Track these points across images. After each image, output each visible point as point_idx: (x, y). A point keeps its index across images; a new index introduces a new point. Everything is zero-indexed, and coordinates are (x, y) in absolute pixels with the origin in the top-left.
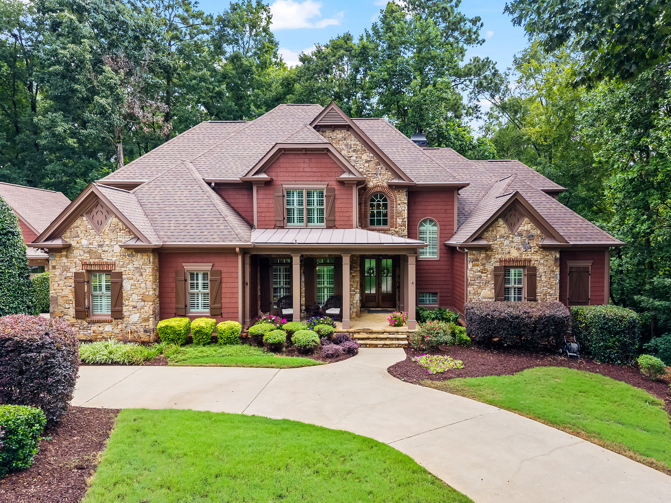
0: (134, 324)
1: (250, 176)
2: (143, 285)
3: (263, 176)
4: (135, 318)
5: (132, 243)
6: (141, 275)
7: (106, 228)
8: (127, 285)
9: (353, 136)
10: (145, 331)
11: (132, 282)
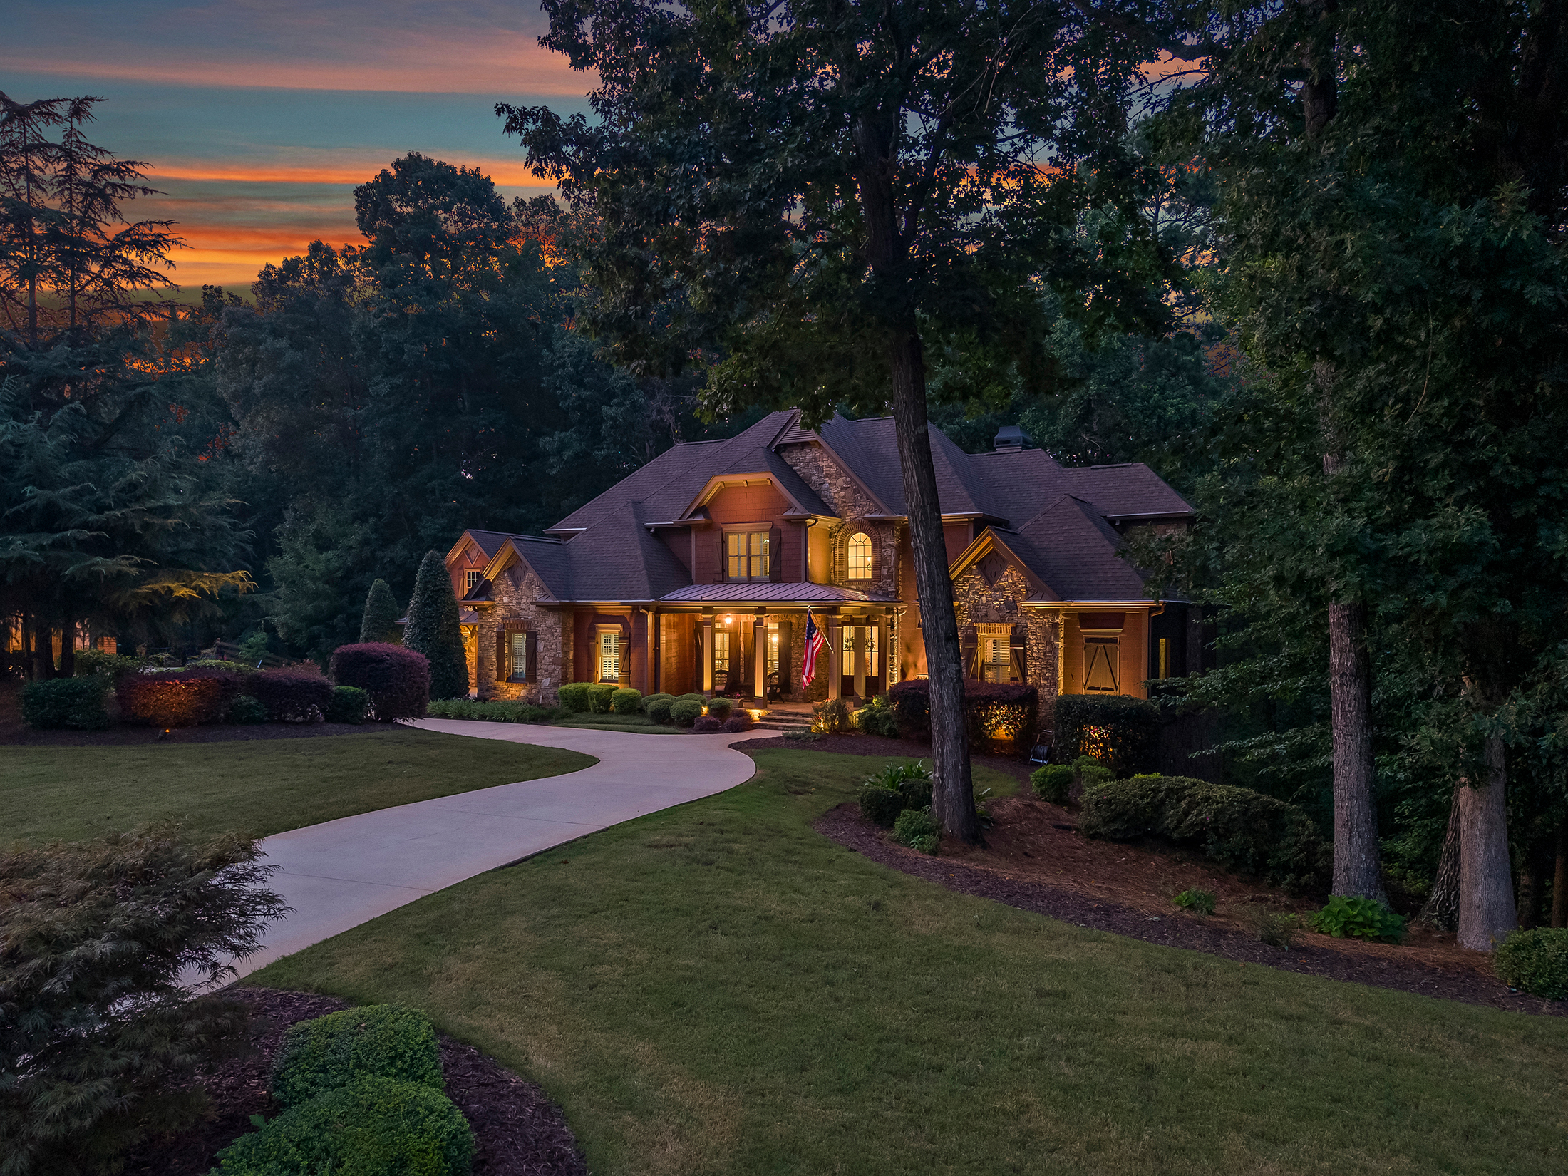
0: (545, 689)
1: (685, 519)
2: (554, 646)
3: (700, 518)
4: (546, 682)
5: (542, 600)
6: (553, 635)
7: (523, 586)
8: (540, 647)
9: (825, 455)
10: (555, 698)
11: (544, 642)
